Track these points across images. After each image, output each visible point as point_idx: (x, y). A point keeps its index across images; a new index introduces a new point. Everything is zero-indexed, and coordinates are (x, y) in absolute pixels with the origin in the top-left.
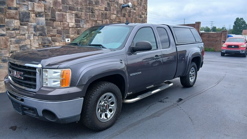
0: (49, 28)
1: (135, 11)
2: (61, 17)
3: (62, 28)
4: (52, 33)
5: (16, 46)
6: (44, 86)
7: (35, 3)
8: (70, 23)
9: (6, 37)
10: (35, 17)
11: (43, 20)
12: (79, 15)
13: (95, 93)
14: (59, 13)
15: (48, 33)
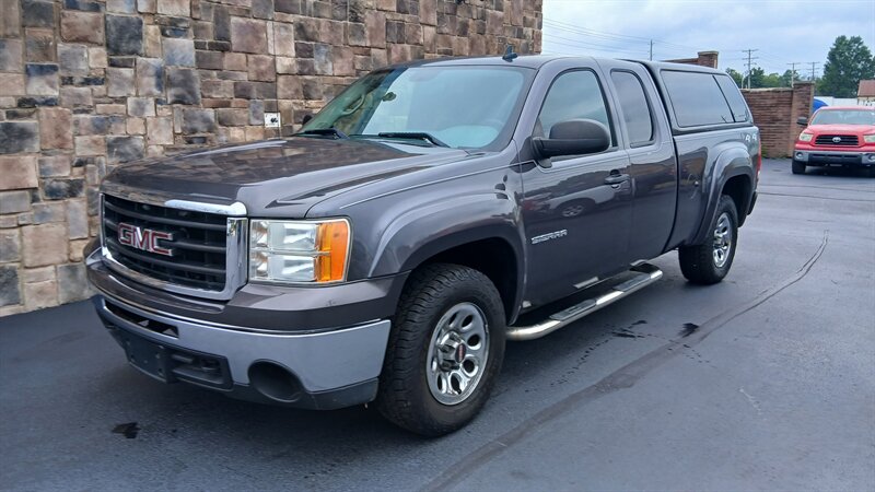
0: (209, 76)
1: (500, 14)
2: (250, 37)
3: (253, 76)
4: (217, 94)
5: (95, 142)
6: (255, 278)
8: (278, 59)
9: (60, 108)
10: (159, 37)
11: (187, 48)
12: (310, 30)
13: (424, 304)
14: (241, 20)
15: (206, 94)
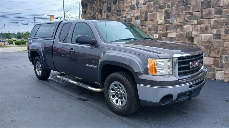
2: (152, 17)
4: (144, 31)
7: (135, 10)
8: (159, 21)
11: (139, 22)
12: (169, 11)
14: (150, 13)
